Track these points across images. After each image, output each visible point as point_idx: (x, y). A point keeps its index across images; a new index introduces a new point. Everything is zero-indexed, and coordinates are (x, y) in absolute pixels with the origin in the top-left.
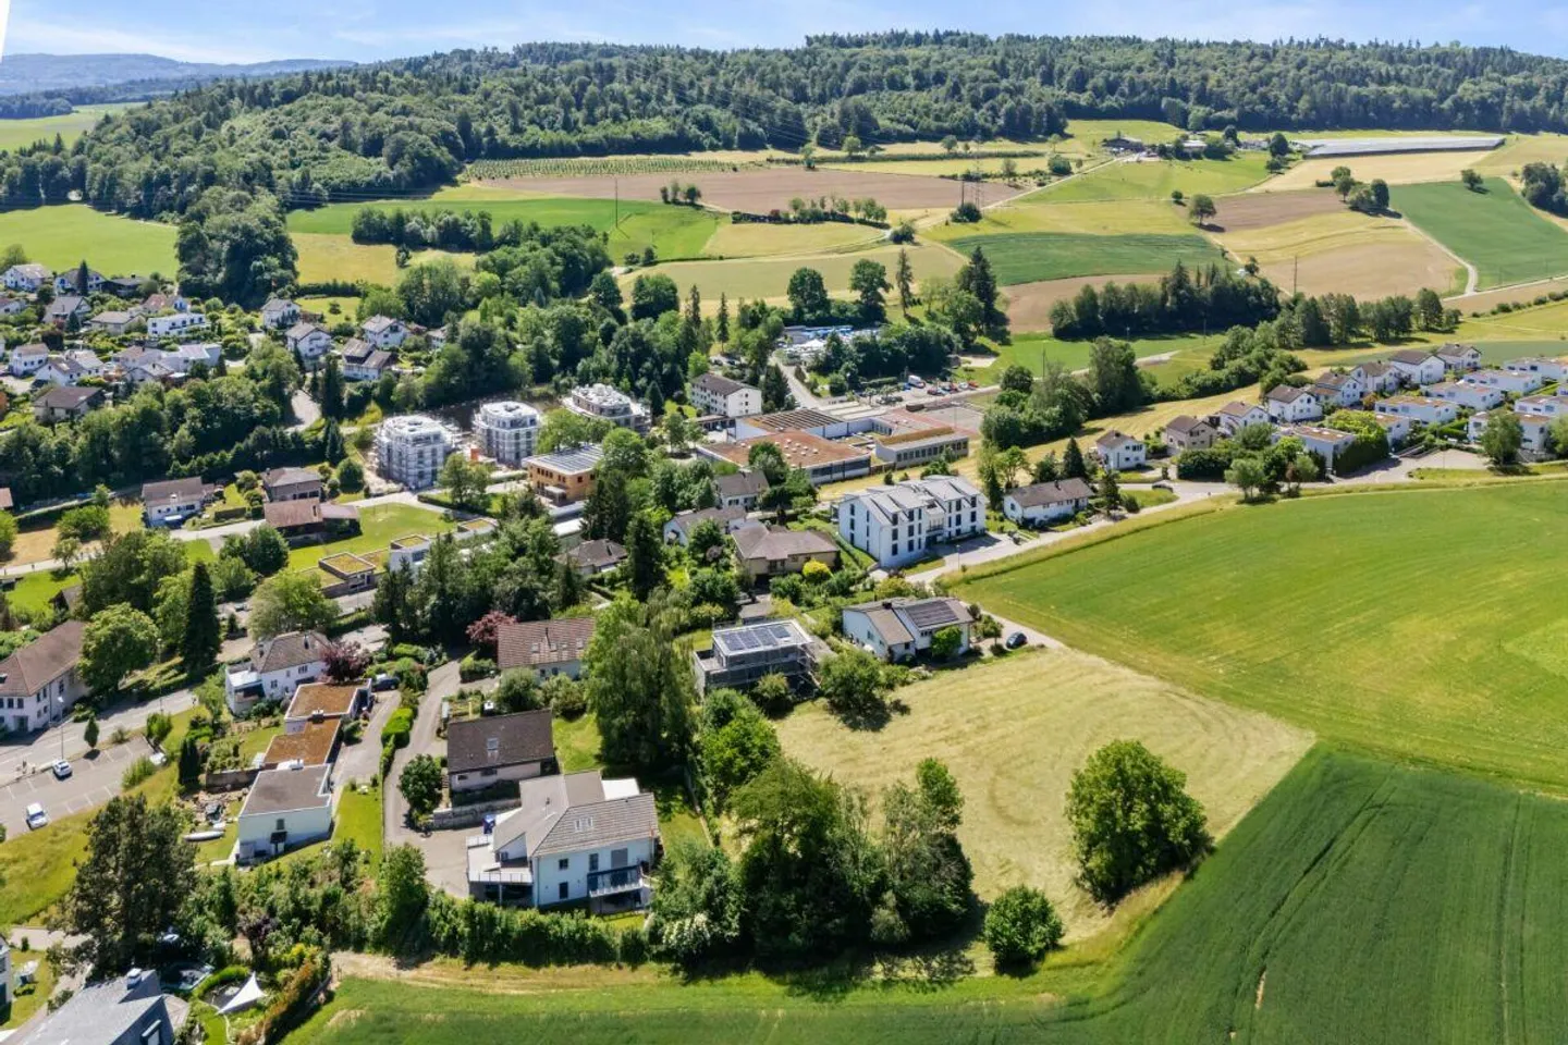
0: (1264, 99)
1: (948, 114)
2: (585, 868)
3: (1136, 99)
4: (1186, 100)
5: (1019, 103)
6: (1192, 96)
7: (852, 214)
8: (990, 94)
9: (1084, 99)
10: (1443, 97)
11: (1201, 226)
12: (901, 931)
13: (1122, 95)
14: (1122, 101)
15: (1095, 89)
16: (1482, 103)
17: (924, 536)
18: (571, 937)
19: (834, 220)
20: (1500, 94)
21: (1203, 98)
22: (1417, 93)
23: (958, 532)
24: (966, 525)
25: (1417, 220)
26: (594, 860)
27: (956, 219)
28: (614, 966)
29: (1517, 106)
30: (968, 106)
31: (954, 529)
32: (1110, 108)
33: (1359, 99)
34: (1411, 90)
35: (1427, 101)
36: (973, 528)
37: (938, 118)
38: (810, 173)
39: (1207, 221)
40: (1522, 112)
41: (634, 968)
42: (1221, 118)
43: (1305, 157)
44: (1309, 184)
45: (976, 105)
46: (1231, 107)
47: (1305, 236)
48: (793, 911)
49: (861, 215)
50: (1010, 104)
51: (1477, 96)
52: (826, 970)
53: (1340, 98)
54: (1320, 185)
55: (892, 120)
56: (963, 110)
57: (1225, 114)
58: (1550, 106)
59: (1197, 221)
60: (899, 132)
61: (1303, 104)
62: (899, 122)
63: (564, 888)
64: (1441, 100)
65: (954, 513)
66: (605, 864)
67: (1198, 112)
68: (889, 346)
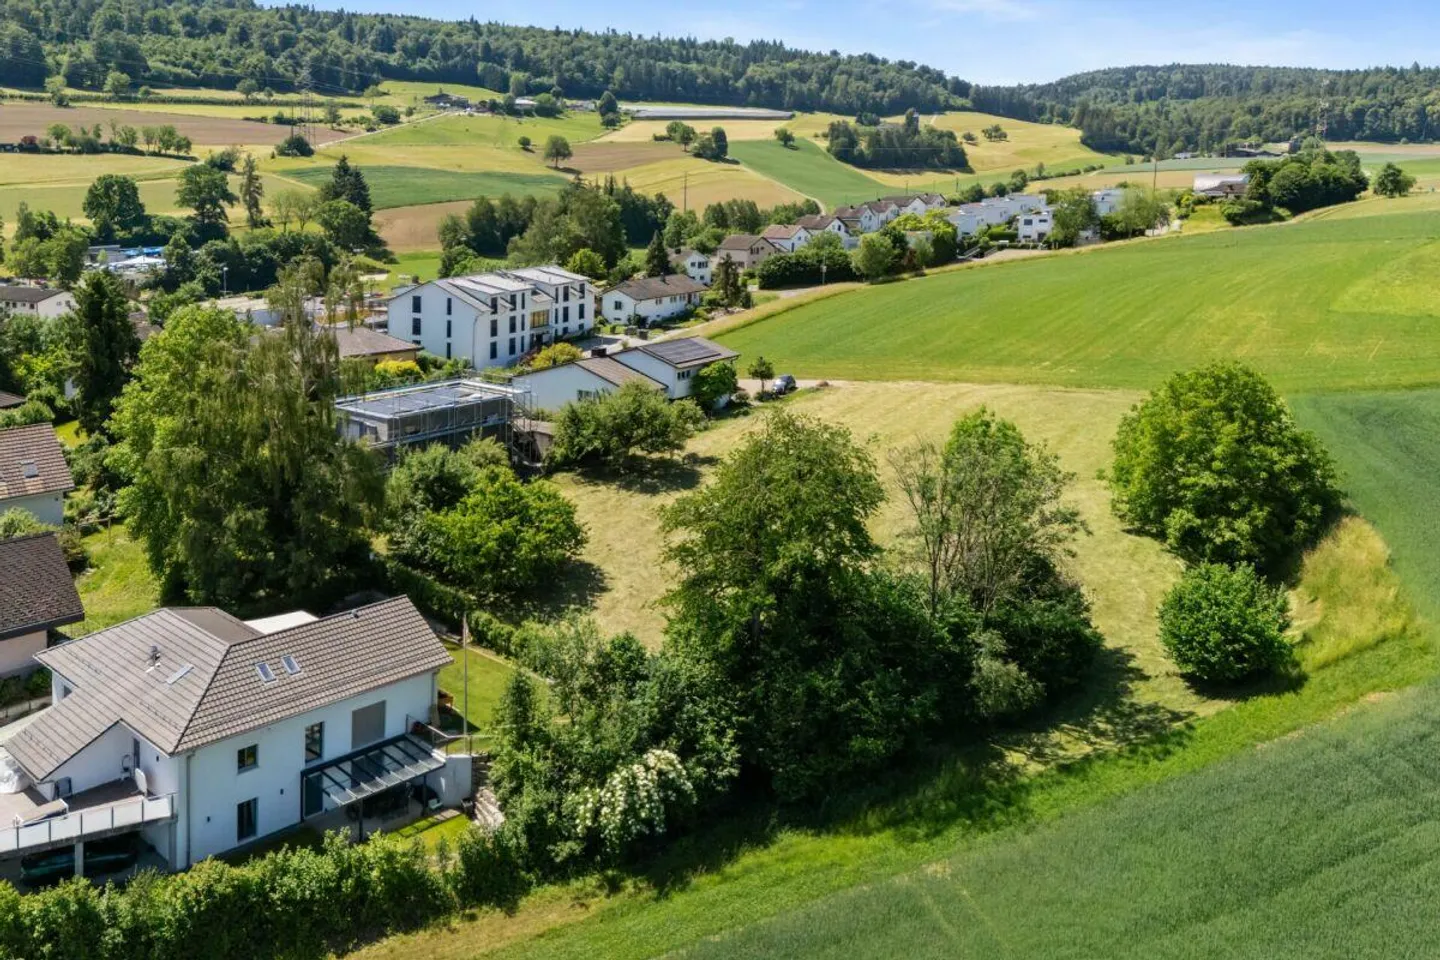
0: (581, 67)
1: (238, 60)
2: (296, 760)
3: (450, 62)
4: (502, 64)
5: (325, 53)
6: (509, 63)
7: (141, 146)
8: (287, 42)
9: (393, 60)
10: (738, 76)
11: (557, 168)
12: (1030, 689)
13: (435, 57)
14: (436, 64)
15: (405, 49)
16: (770, 84)
17: (527, 333)
18: (331, 890)
19: (115, 152)
20: (783, 77)
21: (521, 63)
22: (717, 71)
23: (565, 330)
24: (574, 323)
25: (751, 165)
26: (315, 738)
27: (282, 152)
28: (455, 923)
29: (797, 88)
30: (262, 53)
31: (561, 325)
32: (423, 71)
33: (668, 73)
34: (710, 69)
35: (725, 80)
36: (581, 326)
37: (226, 63)
38: (62, 110)
39: (562, 164)
40: (801, 93)
41: (511, 910)
42: (541, 84)
43: (633, 118)
44: (648, 138)
45: (272, 52)
46: (551, 75)
47: (662, 177)
48: (842, 698)
49: (152, 148)
50: (315, 52)
51: (766, 77)
52: (941, 784)
53: (650, 71)
54: (657, 139)
55: (165, 63)
56: (255, 58)
57: (544, 80)
58: (822, 90)
59: (552, 164)
60: (177, 76)
61: (618, 74)
62: (175, 65)
63: (247, 813)
64: (736, 80)
65: (561, 305)
66: (339, 742)
67: (517, 76)
68: (259, 252)
